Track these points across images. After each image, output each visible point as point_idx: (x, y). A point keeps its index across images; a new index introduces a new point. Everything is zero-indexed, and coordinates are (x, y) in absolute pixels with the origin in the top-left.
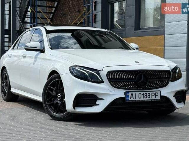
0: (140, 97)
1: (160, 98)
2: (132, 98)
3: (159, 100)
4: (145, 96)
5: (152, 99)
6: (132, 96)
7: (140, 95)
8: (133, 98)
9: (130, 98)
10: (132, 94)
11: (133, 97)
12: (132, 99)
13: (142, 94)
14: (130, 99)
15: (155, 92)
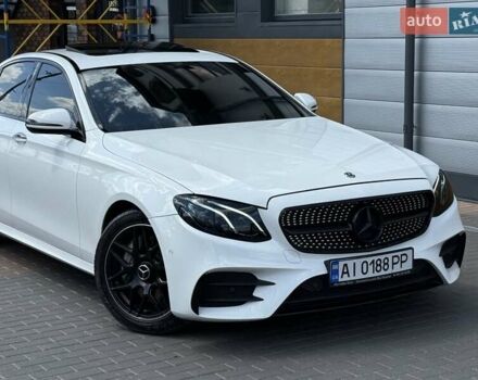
1: (411, 267)
2: (346, 275)
3: (408, 272)
4: (377, 265)
5: (394, 271)
10: (346, 265)
11: (347, 272)
12: (346, 278)
14: (340, 280)
15: (399, 254)
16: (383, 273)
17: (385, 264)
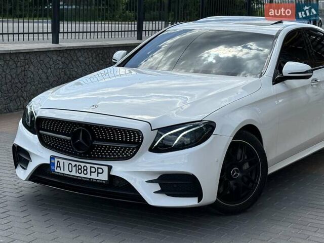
0: (70, 170)
6: (59, 165)
7: (70, 166)
8: (60, 169)
9: (57, 169)
10: (58, 162)
13: (73, 165)
17: (84, 170)
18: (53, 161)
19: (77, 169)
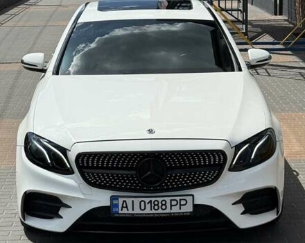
0: (143, 208)
1: (191, 210)
2: (125, 209)
3: (188, 214)
4: (154, 205)
5: (172, 211)
6: (125, 206)
7: (143, 203)
8: (128, 210)
9: (122, 210)
10: (125, 201)
11: (127, 207)
12: (125, 211)
13: (147, 202)
14: (120, 212)
15: (178, 198)
16: (160, 211)
17: (162, 205)
18: (115, 202)
19: (153, 205)
